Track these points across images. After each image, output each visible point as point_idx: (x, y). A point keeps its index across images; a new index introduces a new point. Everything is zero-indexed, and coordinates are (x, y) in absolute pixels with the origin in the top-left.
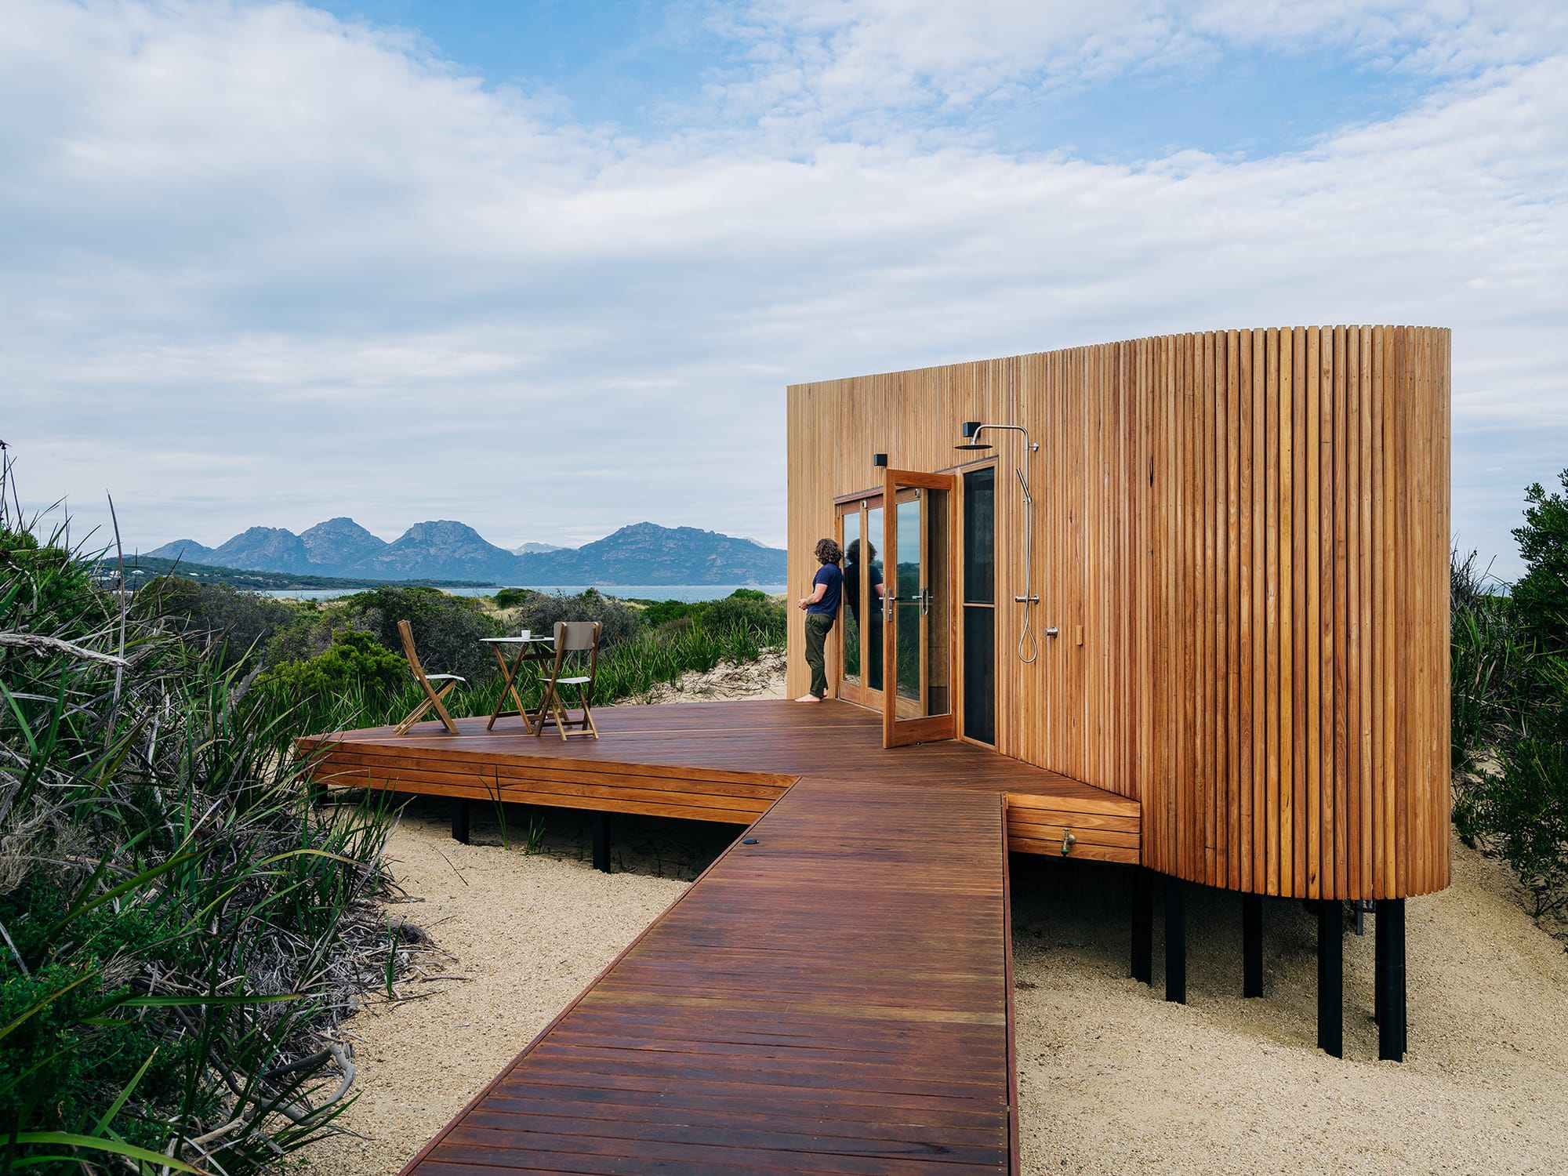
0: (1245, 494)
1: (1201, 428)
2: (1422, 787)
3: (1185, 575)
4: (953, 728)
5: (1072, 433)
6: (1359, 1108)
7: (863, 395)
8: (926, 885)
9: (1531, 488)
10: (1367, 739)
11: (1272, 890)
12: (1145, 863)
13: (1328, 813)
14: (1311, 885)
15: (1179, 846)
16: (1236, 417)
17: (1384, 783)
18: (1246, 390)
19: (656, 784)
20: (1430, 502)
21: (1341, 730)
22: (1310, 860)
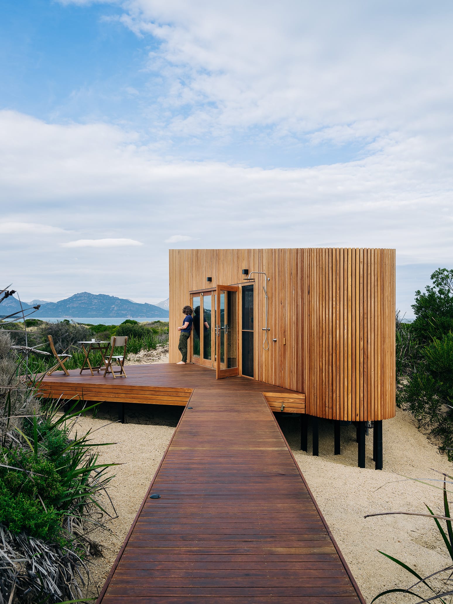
0: (338, 298)
1: (325, 278)
2: (388, 387)
3: (320, 322)
4: (238, 372)
5: (282, 276)
6: (373, 479)
7: (202, 256)
8: (251, 418)
9: (417, 291)
10: (373, 373)
11: (346, 419)
12: (307, 413)
13: (362, 395)
14: (357, 417)
15: (318, 407)
16: (335, 275)
17: (377, 386)
18: (338, 266)
19: (142, 392)
20: (390, 301)
21: (365, 370)
22: (357, 409)
